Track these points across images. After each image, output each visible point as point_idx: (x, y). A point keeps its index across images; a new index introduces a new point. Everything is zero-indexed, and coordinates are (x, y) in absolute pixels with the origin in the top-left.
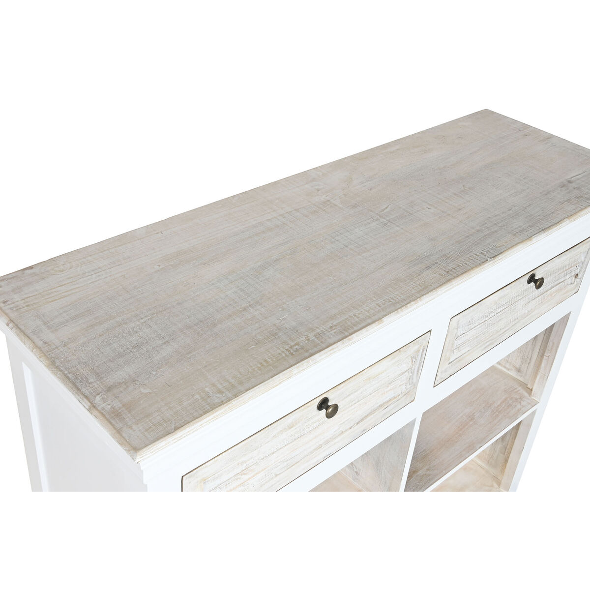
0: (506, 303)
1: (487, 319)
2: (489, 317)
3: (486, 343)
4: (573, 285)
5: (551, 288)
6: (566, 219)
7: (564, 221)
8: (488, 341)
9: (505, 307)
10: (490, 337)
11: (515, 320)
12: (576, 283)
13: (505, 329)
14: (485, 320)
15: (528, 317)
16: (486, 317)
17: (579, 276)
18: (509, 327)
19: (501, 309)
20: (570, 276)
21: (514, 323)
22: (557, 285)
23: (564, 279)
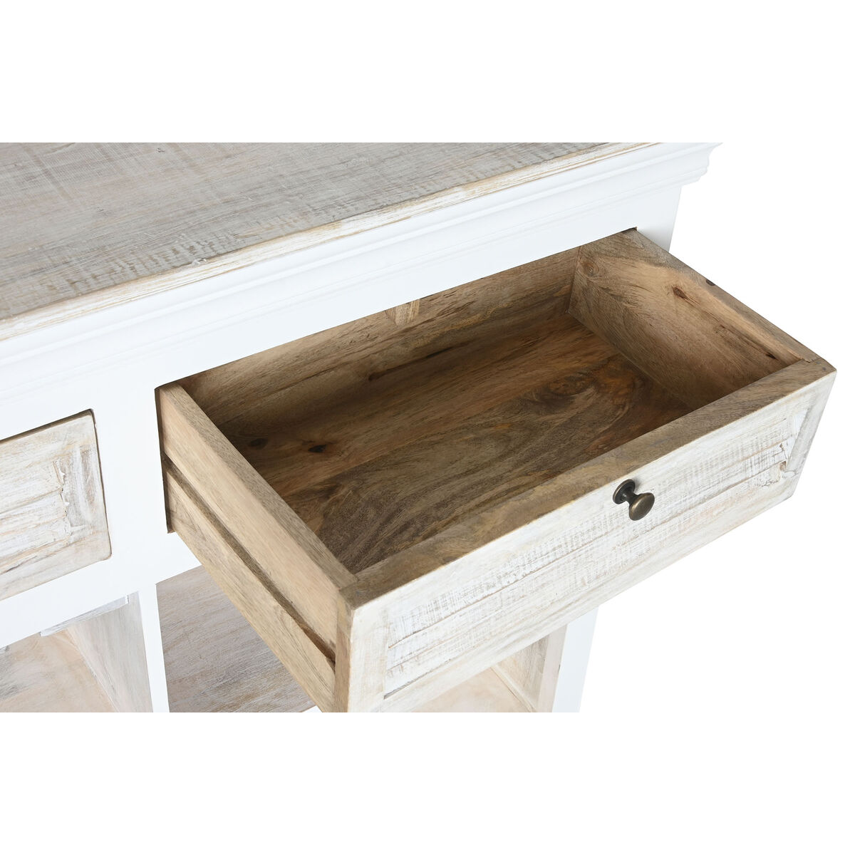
0: (554, 549)
1: (492, 590)
2: (499, 586)
3: (508, 636)
4: (773, 487)
5: (703, 500)
6: (456, 189)
7: (451, 191)
8: (516, 632)
9: (551, 558)
10: (520, 622)
11: (597, 577)
12: (782, 481)
13: (569, 601)
14: (486, 593)
15: (638, 568)
16: (488, 587)
17: (792, 466)
18: (579, 595)
19: (539, 564)
20: (761, 469)
21: (594, 585)
22: (720, 492)
23: (743, 478)
